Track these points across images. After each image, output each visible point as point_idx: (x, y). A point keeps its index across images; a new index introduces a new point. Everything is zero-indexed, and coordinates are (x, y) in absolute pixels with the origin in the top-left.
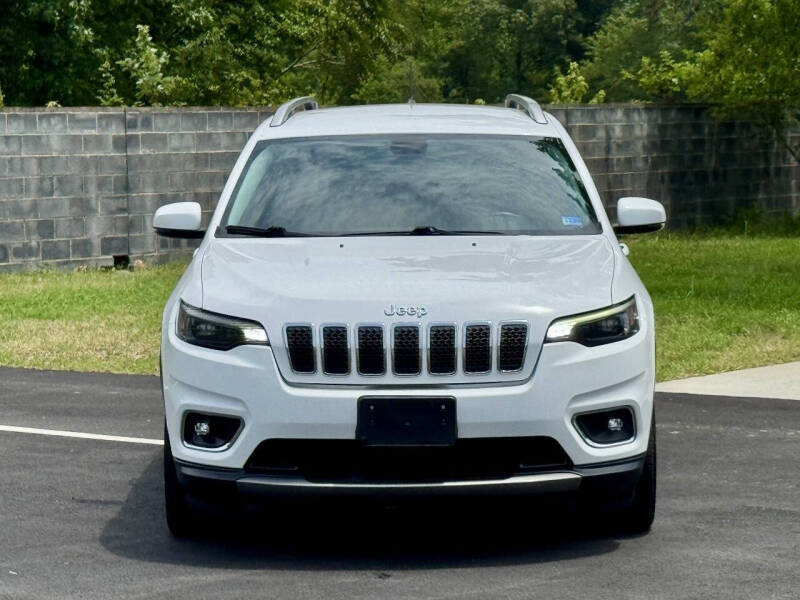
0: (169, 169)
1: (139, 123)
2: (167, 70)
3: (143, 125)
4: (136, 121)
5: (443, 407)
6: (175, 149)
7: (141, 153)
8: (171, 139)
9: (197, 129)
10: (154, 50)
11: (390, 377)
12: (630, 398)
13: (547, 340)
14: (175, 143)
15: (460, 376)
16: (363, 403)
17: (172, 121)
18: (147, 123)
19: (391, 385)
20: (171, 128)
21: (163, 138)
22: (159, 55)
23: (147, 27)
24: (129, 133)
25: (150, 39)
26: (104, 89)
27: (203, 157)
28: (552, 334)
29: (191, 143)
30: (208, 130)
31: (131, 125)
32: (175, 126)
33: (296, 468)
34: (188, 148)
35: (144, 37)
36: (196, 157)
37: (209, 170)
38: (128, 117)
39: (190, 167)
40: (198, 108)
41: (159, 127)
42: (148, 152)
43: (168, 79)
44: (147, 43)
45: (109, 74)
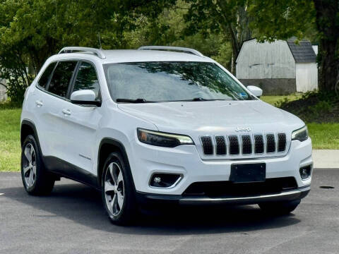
5: (262, 166)
11: (241, 156)
13: (292, 139)
15: (265, 154)
16: (233, 166)
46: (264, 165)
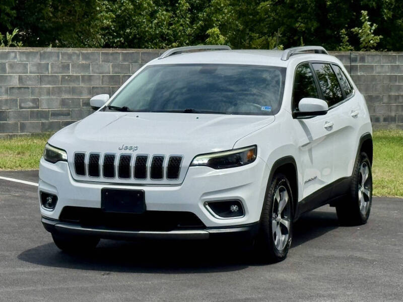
0: (374, 83)
1: (358, 59)
2: (376, 33)
3: (360, 60)
4: (356, 58)
5: (138, 195)
6: (378, 73)
7: (359, 74)
8: (376, 68)
9: (391, 63)
10: (369, 23)
11: (117, 179)
12: (239, 195)
13: (191, 165)
14: (378, 70)
15: (148, 180)
16: (104, 191)
17: (377, 59)
18: (363, 59)
19: (117, 183)
20: (376, 62)
21: (372, 67)
22: (371, 25)
23: (366, 12)
24: (352, 64)
25: (367, 17)
26: (343, 43)
27: (394, 77)
28: (195, 162)
29: (387, 70)
30: (397, 63)
31: (355, 60)
32: (379, 61)
33: (78, 221)
34: (386, 72)
35: (365, 17)
36: (390, 77)
37: (397, 84)
38: (352, 56)
39: (386, 82)
40: (392, 52)
41: (369, 62)
42: (362, 74)
43: (376, 37)
44: (366, 20)
45: (345, 36)
46: (142, 193)
